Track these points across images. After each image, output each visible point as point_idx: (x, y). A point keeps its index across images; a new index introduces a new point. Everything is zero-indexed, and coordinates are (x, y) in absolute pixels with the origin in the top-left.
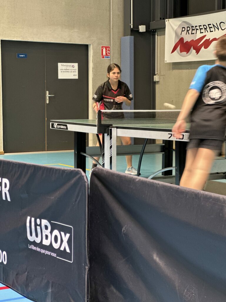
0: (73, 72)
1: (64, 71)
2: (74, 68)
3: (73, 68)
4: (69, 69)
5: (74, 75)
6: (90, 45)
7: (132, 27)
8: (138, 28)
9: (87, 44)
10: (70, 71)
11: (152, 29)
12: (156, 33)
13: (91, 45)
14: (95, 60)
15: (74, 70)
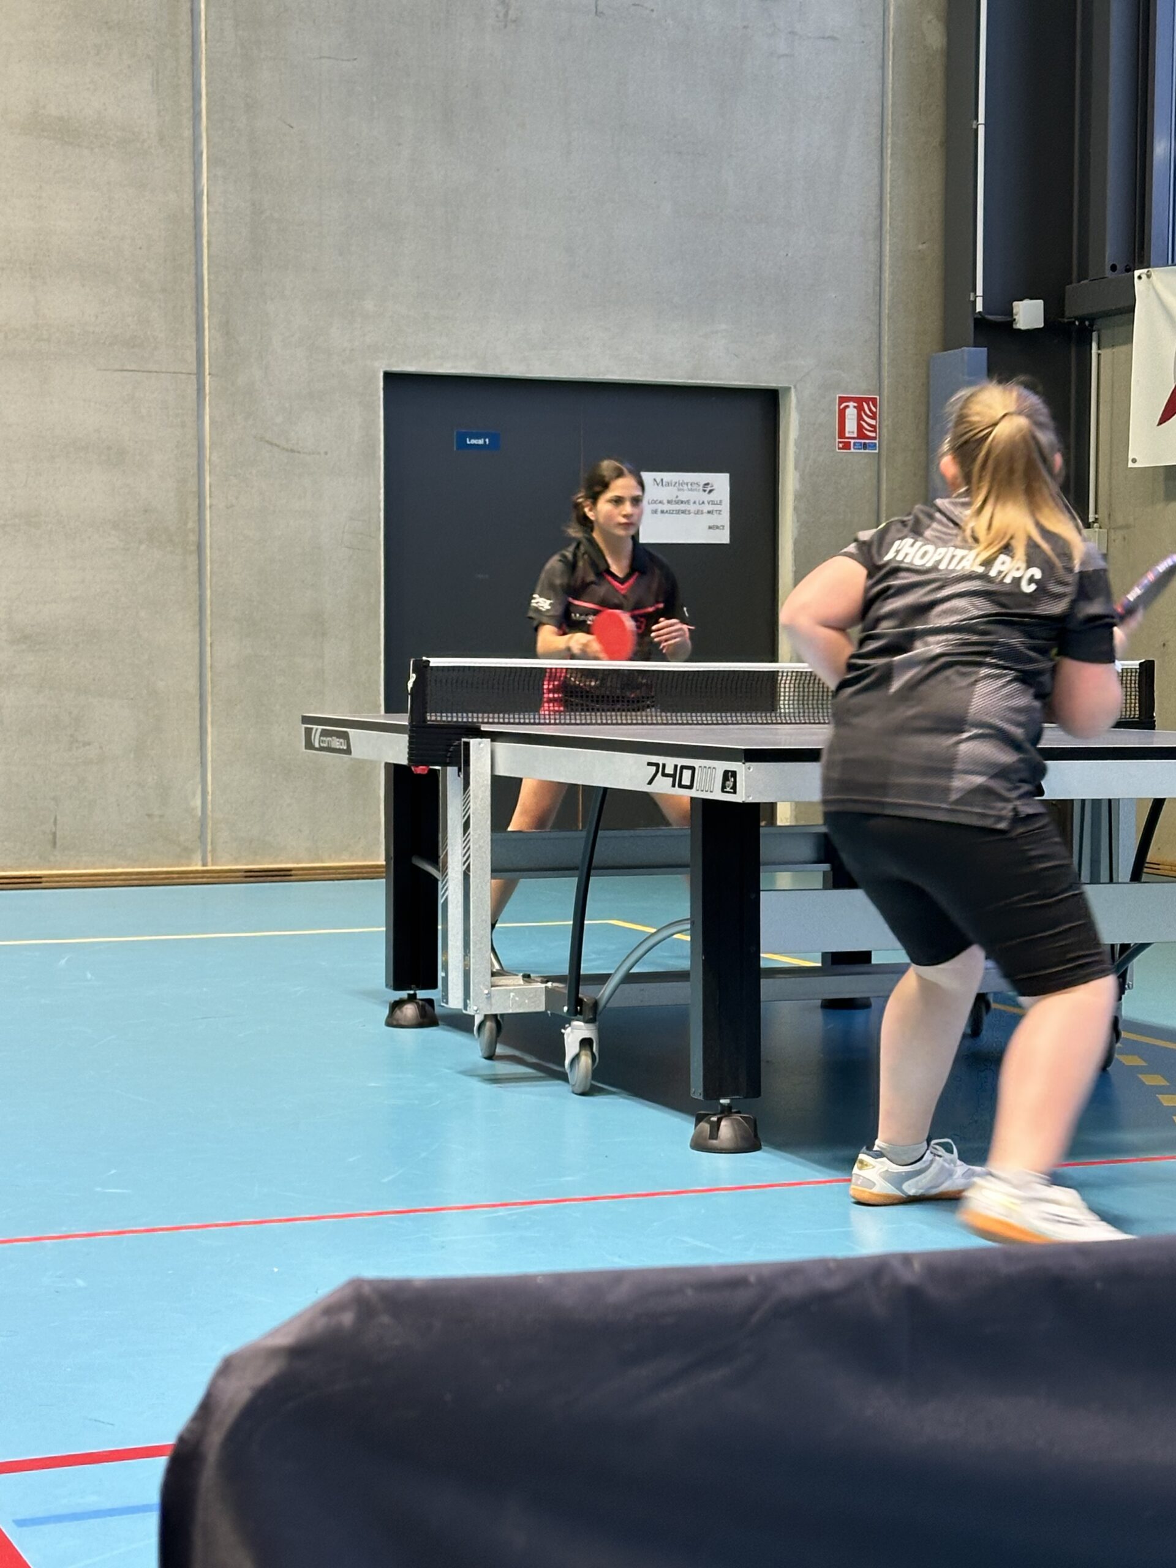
0: (709, 512)
1: (666, 507)
2: (713, 496)
3: (706, 497)
4: (688, 502)
5: (710, 528)
6: (788, 389)
7: (979, 308)
8: (1010, 312)
9: (773, 385)
10: (692, 508)
11: (1076, 318)
12: (1095, 334)
13: (793, 390)
14: (806, 459)
15: (712, 503)
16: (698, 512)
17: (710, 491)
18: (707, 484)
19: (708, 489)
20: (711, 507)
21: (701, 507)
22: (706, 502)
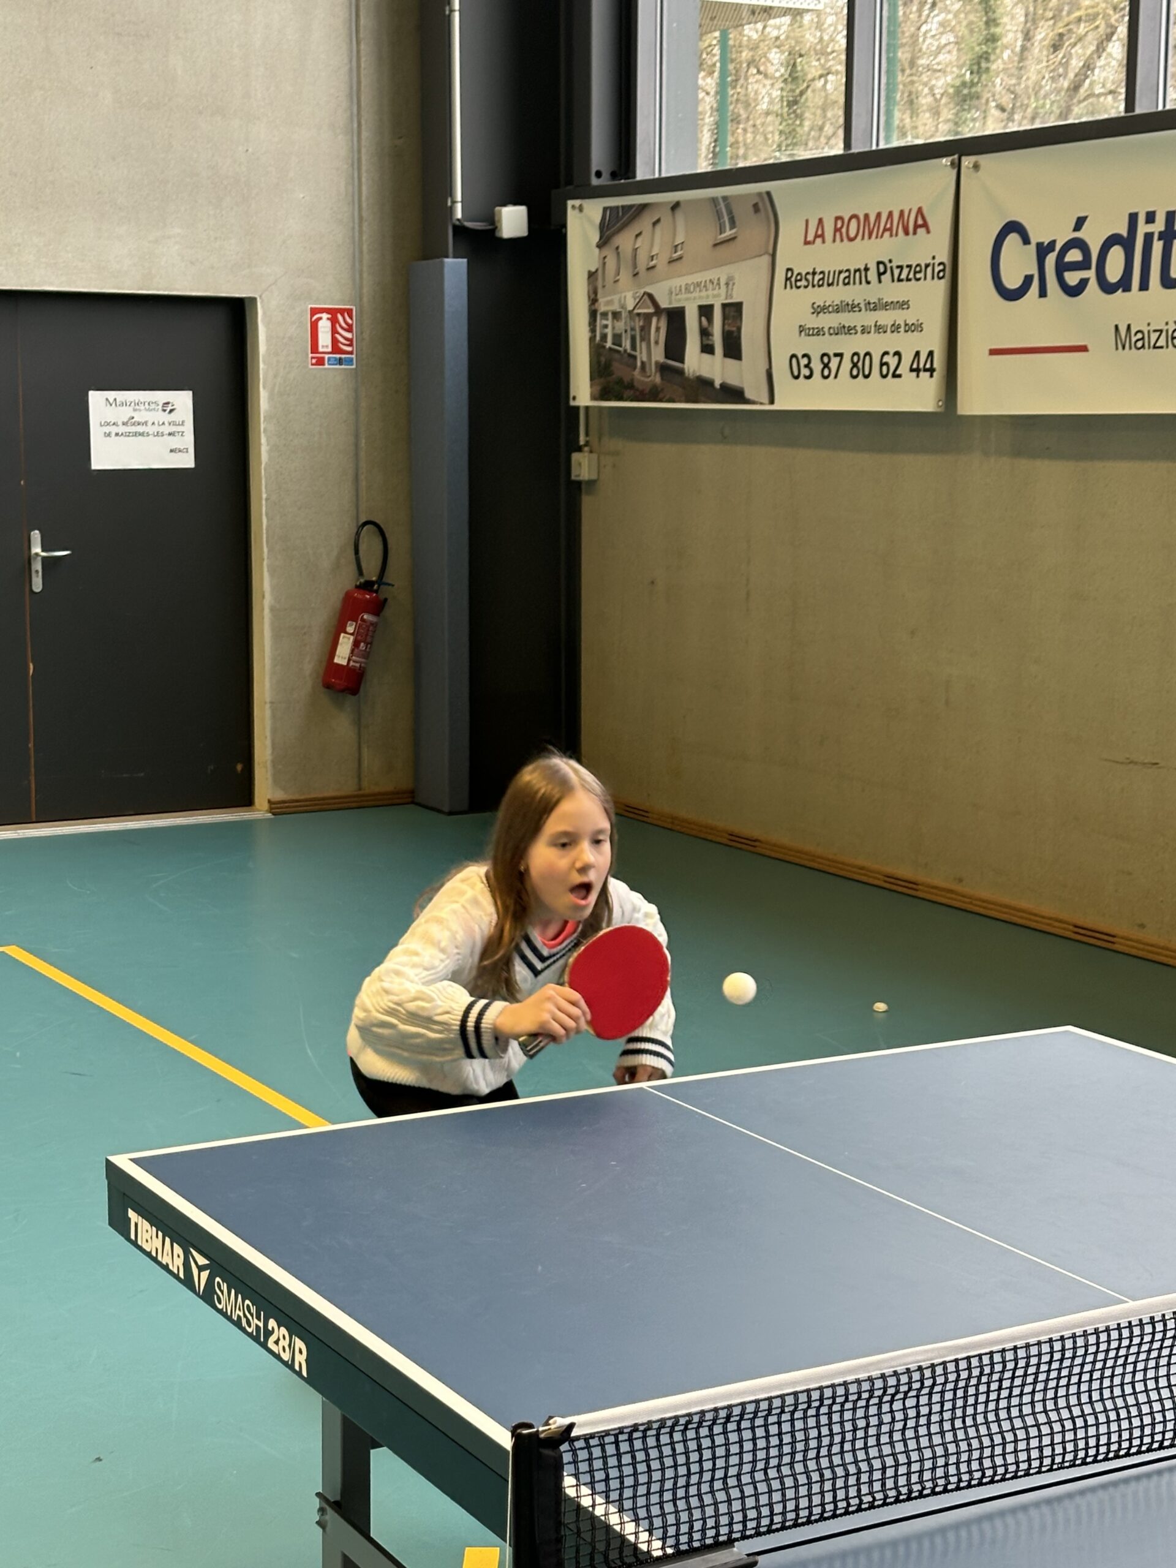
0: (170, 434)
1: (122, 429)
2: (173, 417)
3: (166, 417)
4: (146, 423)
5: (171, 451)
10: (150, 429)
14: (275, 376)
15: (174, 424)
16: (158, 434)
17: (171, 411)
18: (168, 403)
19: (168, 409)
20: (173, 429)
21: (161, 429)
22: (166, 423)
